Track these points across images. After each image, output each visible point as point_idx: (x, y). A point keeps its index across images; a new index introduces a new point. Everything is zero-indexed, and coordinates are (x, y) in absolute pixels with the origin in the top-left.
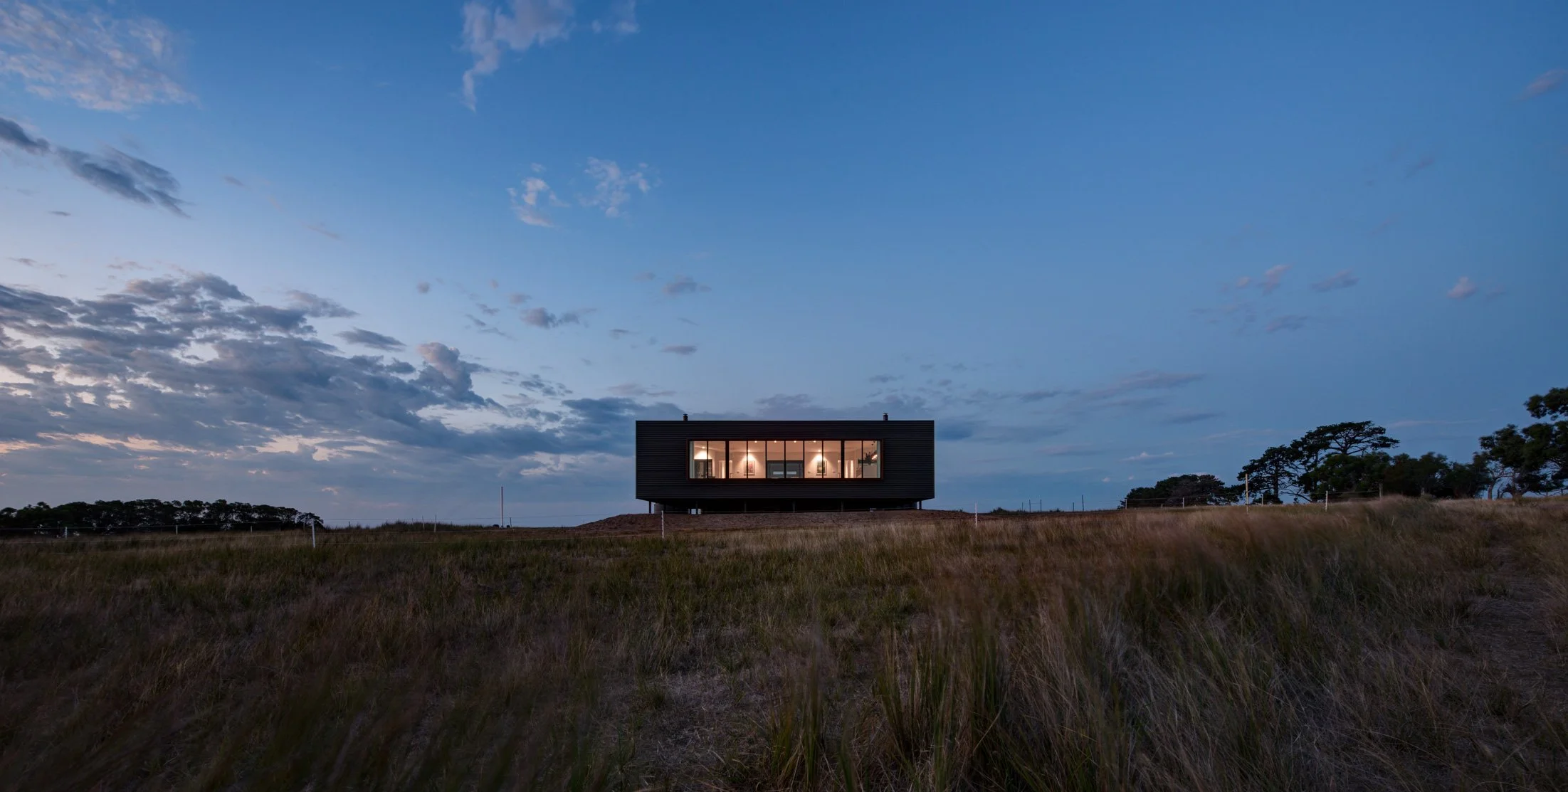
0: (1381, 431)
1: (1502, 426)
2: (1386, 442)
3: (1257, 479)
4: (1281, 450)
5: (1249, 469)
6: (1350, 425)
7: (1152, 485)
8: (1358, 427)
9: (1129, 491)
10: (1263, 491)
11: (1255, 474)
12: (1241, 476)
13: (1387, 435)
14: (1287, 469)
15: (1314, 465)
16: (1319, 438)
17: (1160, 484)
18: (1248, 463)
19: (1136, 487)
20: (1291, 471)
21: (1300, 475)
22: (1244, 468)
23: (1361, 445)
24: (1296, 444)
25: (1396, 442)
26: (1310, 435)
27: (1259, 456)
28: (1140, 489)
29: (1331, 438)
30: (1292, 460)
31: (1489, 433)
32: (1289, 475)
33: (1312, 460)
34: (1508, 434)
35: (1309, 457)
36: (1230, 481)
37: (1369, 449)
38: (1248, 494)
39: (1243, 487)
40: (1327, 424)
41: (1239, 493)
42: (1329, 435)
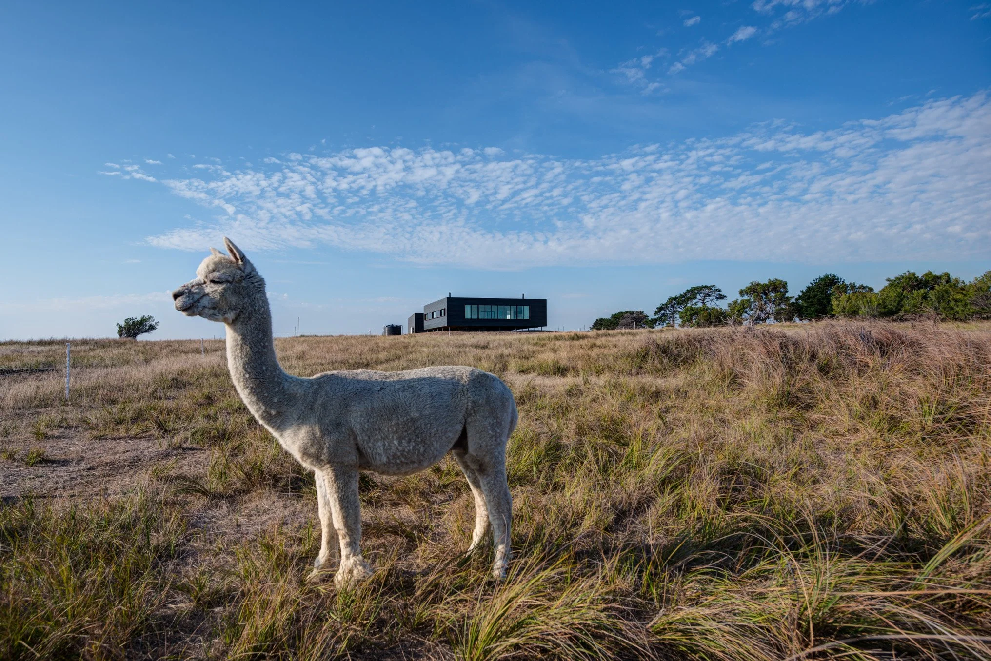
0: (720, 290)
2: (721, 297)
3: (664, 315)
4: (676, 299)
5: (661, 309)
6: (706, 287)
7: (609, 317)
8: (709, 288)
9: (595, 321)
10: (667, 322)
11: (663, 312)
12: (656, 313)
13: (722, 293)
14: (678, 309)
15: (690, 308)
16: (692, 293)
17: (613, 316)
18: (659, 306)
19: (599, 318)
20: (680, 310)
22: (658, 308)
23: (711, 298)
24: (682, 296)
25: (726, 297)
26: (688, 292)
27: (665, 302)
28: (601, 320)
29: (697, 294)
30: (680, 304)
32: (679, 313)
33: (689, 305)
35: (687, 303)
36: (652, 316)
37: (715, 300)
38: (659, 324)
39: (656, 320)
40: (696, 286)
41: (656, 323)
42: (696, 292)
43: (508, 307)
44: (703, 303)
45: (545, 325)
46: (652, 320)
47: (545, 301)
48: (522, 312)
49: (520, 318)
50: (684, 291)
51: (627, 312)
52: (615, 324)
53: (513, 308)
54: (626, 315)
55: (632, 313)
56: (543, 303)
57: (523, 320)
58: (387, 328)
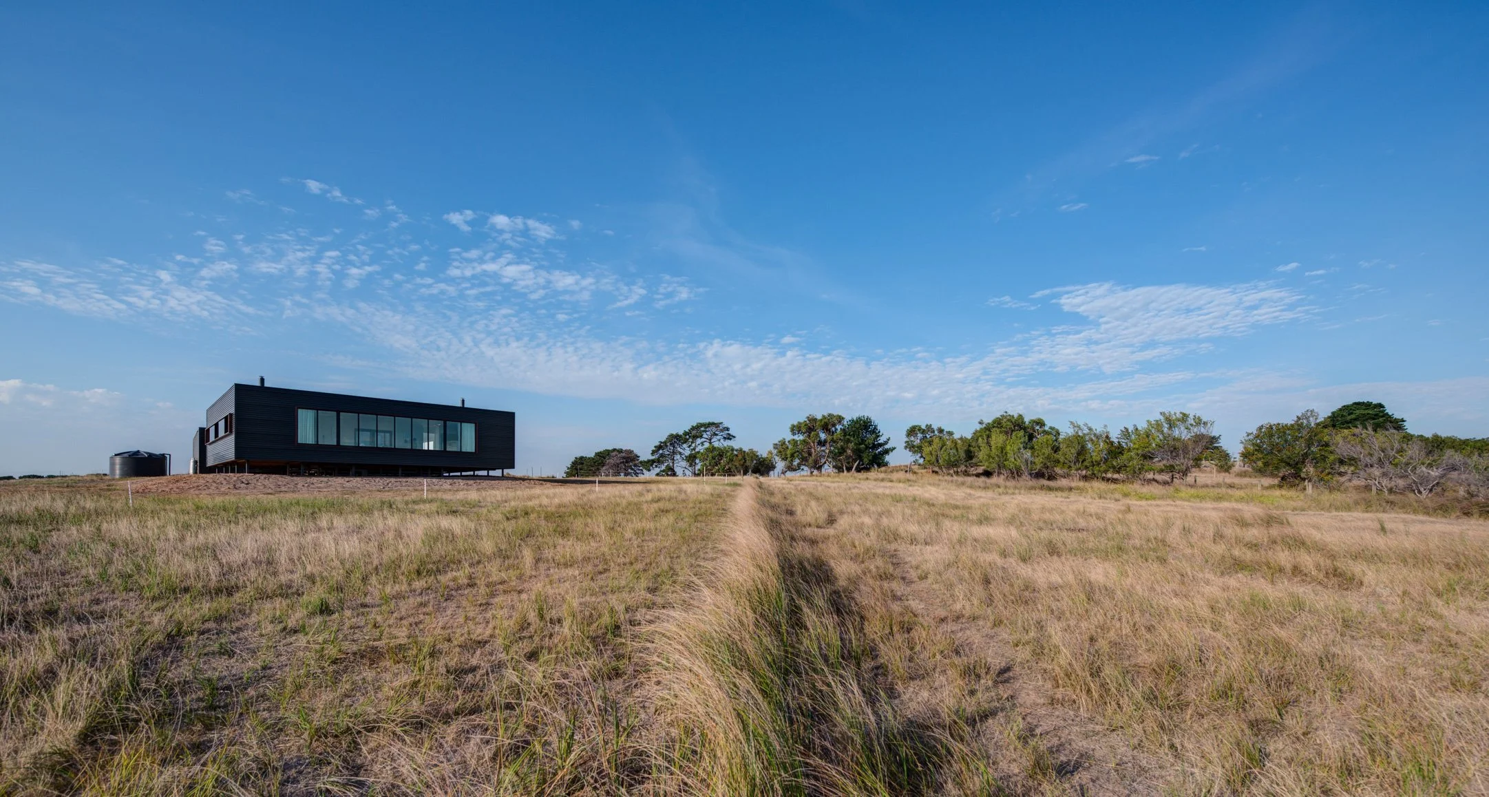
0: (728, 429)
1: (781, 439)
2: (730, 437)
3: (662, 456)
4: (677, 437)
5: (659, 447)
6: (713, 424)
7: (592, 455)
8: (717, 425)
9: (573, 459)
10: (666, 464)
11: (661, 452)
12: (653, 453)
13: (731, 432)
14: (679, 449)
15: (694, 449)
16: (696, 432)
17: (598, 454)
18: (658, 444)
19: (579, 455)
20: (681, 451)
21: (687, 455)
22: (655, 447)
23: (718, 437)
24: (686, 433)
25: (734, 437)
26: (693, 428)
27: (664, 439)
28: (582, 458)
29: (703, 431)
30: (683, 443)
31: (776, 442)
32: (680, 453)
33: (693, 445)
34: (783, 443)
35: (692, 443)
36: (646, 456)
37: (722, 441)
38: (656, 466)
39: (653, 461)
40: (702, 421)
41: (652, 465)
42: (702, 429)
43: (423, 422)
44: (710, 443)
45: (513, 467)
46: (649, 461)
47: (513, 414)
48: (458, 437)
49: (452, 448)
50: (690, 427)
51: (614, 450)
52: (599, 464)
53: (437, 425)
54: (614, 454)
55: (620, 451)
56: (507, 420)
57: (461, 454)
58: (118, 460)
